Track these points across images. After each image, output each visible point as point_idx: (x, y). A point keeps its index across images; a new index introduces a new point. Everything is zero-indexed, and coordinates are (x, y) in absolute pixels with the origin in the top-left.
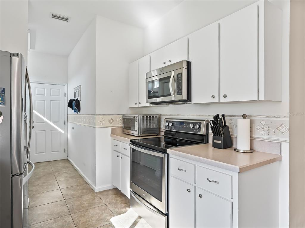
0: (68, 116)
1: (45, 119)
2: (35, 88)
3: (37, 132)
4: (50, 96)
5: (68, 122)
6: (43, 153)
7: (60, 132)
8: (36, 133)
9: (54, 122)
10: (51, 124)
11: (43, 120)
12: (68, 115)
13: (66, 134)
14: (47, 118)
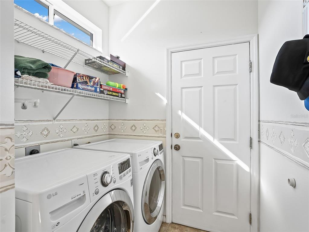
0: (259, 125)
1: (202, 132)
2: (182, 62)
3: (186, 159)
4: (214, 75)
5: (259, 141)
6: (198, 208)
7: (238, 166)
8: (184, 161)
9: (221, 140)
10: (216, 143)
11: (198, 132)
12: (259, 121)
13: (255, 174)
14: (205, 129)
